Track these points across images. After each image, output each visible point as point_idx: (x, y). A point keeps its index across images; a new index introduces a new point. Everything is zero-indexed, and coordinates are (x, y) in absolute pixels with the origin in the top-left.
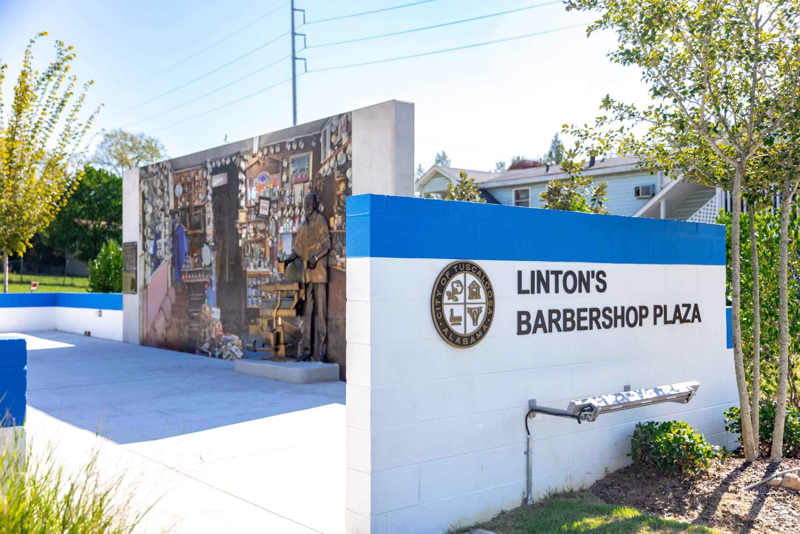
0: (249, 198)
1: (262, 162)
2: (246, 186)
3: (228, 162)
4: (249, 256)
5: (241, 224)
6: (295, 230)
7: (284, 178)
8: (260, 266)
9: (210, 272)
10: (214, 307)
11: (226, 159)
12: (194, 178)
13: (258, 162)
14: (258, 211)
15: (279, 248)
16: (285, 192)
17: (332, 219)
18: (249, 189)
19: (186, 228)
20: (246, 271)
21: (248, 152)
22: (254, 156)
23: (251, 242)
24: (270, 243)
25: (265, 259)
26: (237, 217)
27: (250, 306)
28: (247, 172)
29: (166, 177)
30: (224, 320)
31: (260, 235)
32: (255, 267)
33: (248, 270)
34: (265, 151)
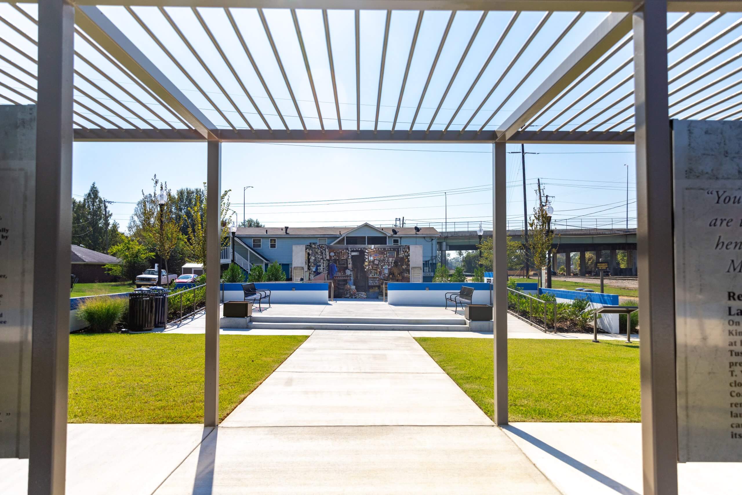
0: (370, 259)
1: (375, 251)
2: (368, 256)
3: (359, 249)
4: (370, 273)
5: (366, 265)
7: (385, 256)
8: (375, 275)
9: (351, 277)
10: (352, 285)
13: (374, 251)
14: (374, 263)
15: (383, 271)
16: (385, 259)
18: (370, 258)
19: (337, 265)
21: (369, 248)
22: (372, 250)
23: (370, 270)
24: (379, 270)
25: (377, 274)
26: (364, 263)
28: (369, 253)
29: (325, 250)
30: (356, 288)
31: (374, 268)
32: (372, 276)
33: (369, 276)
34: (377, 249)
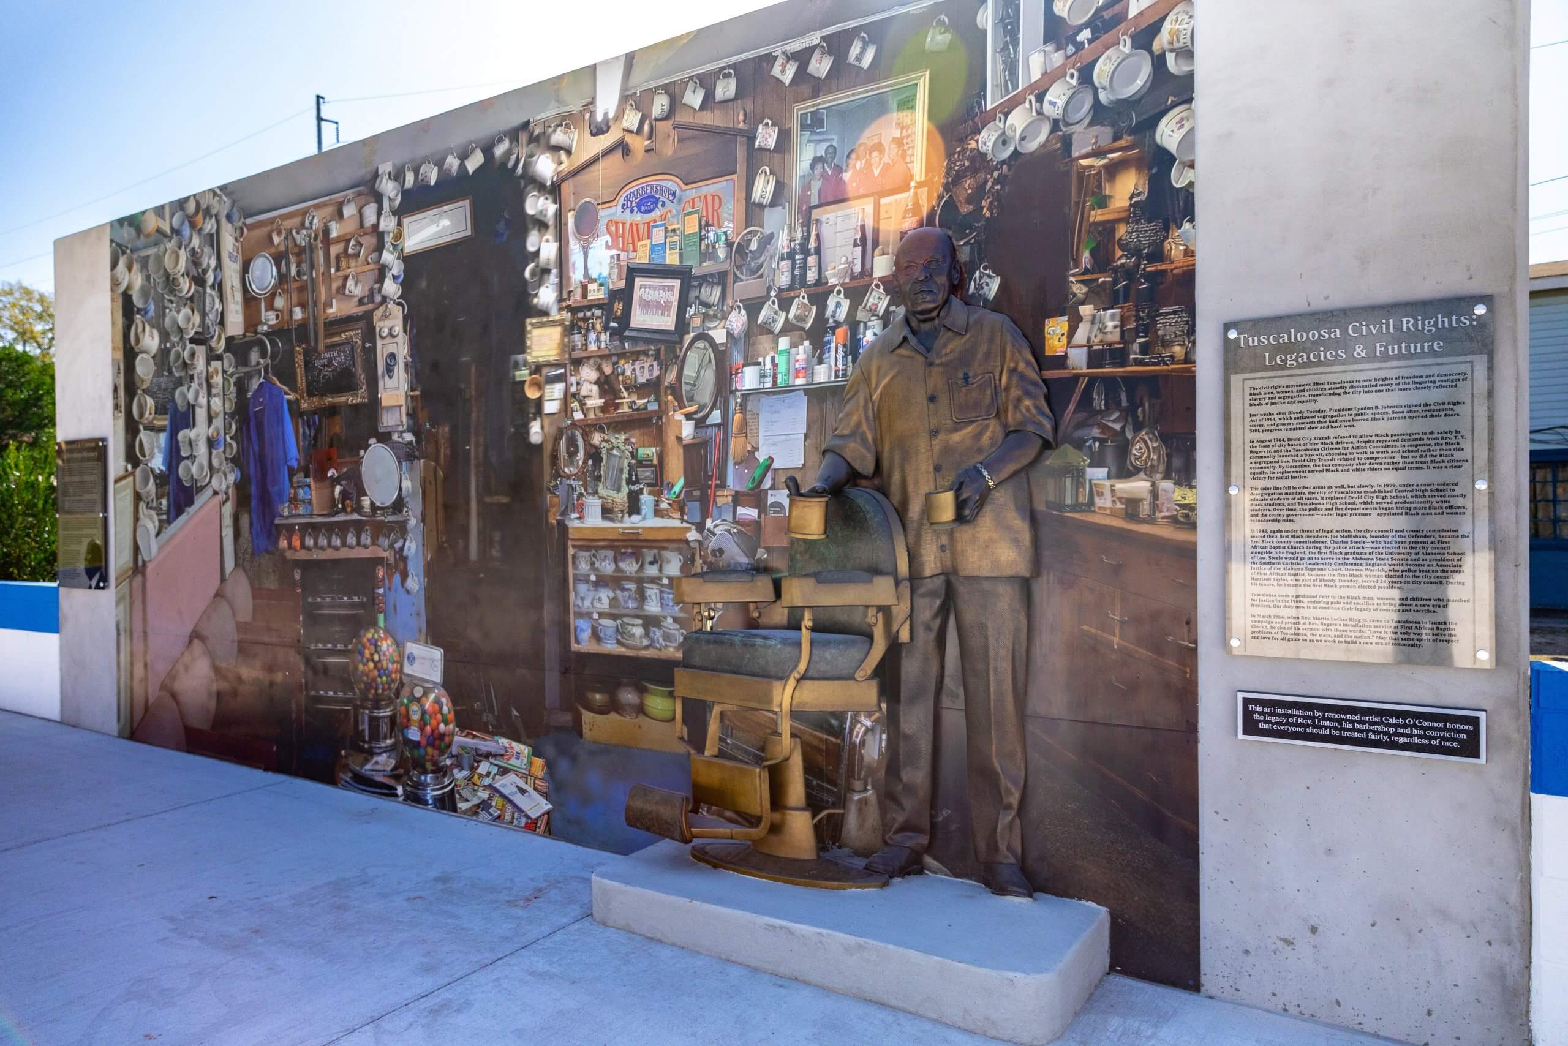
0: (577, 276)
1: (638, 144)
2: (561, 238)
3: (475, 162)
4: (581, 476)
5: (537, 369)
6: (822, 375)
7: (763, 188)
8: (634, 507)
9: (402, 529)
10: (416, 641)
11: (463, 157)
12: (326, 231)
13: (622, 147)
14: (625, 318)
15: (736, 446)
16: (767, 240)
17: (1055, 329)
18: (575, 247)
19: (294, 389)
20: (563, 527)
21: (566, 121)
22: (599, 130)
23: (587, 428)
24: (687, 430)
25: (659, 484)
26: (520, 344)
27: (585, 643)
28: (567, 188)
29: (214, 241)
30: (452, 683)
31: (628, 402)
32: (607, 512)
33: (573, 523)
34: (660, 105)
